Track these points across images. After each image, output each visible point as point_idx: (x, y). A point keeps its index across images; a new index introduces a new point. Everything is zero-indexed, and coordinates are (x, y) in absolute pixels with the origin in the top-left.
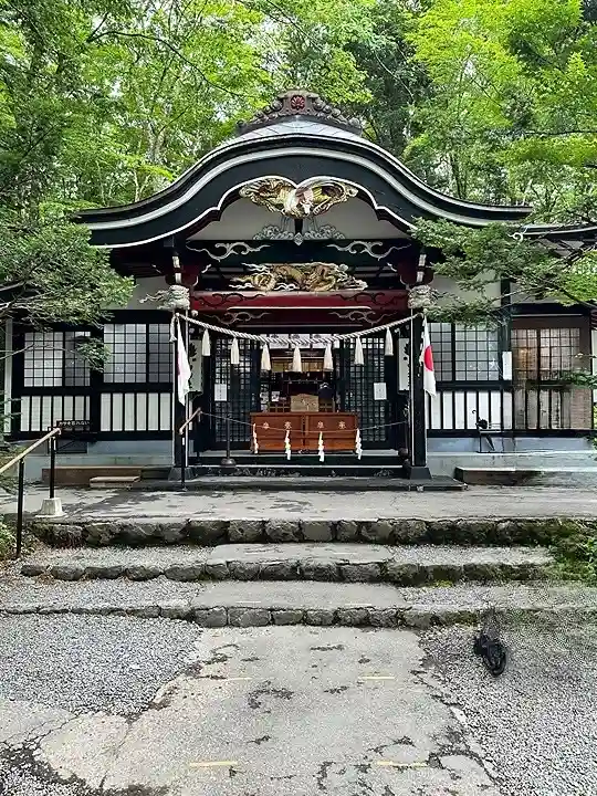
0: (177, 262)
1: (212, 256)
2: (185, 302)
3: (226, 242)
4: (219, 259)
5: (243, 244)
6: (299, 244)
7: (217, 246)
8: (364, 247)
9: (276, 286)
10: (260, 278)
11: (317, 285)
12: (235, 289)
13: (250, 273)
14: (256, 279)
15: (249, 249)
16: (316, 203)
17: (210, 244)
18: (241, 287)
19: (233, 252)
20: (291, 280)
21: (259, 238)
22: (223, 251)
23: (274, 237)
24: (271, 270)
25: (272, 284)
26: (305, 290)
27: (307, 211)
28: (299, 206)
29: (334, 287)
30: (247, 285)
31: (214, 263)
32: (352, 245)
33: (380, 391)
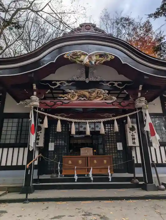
0: (35, 87)
1: (51, 86)
2: (37, 103)
3: (57, 81)
4: (53, 87)
5: (64, 82)
6: (87, 82)
7: (53, 82)
8: (114, 84)
9: (78, 99)
10: (71, 96)
11: (95, 98)
12: (60, 99)
13: (67, 93)
14: (69, 95)
15: (67, 84)
16: (97, 60)
17: (50, 82)
18: (62, 99)
19: (59, 85)
20: (84, 96)
21: (71, 80)
22: (55, 84)
23: (77, 80)
24: (76, 92)
25: (76, 98)
26: (90, 100)
27: (93, 63)
28: (90, 62)
29: (102, 100)
30: (65, 98)
31: (52, 89)
32: (109, 83)
33: (120, 146)
